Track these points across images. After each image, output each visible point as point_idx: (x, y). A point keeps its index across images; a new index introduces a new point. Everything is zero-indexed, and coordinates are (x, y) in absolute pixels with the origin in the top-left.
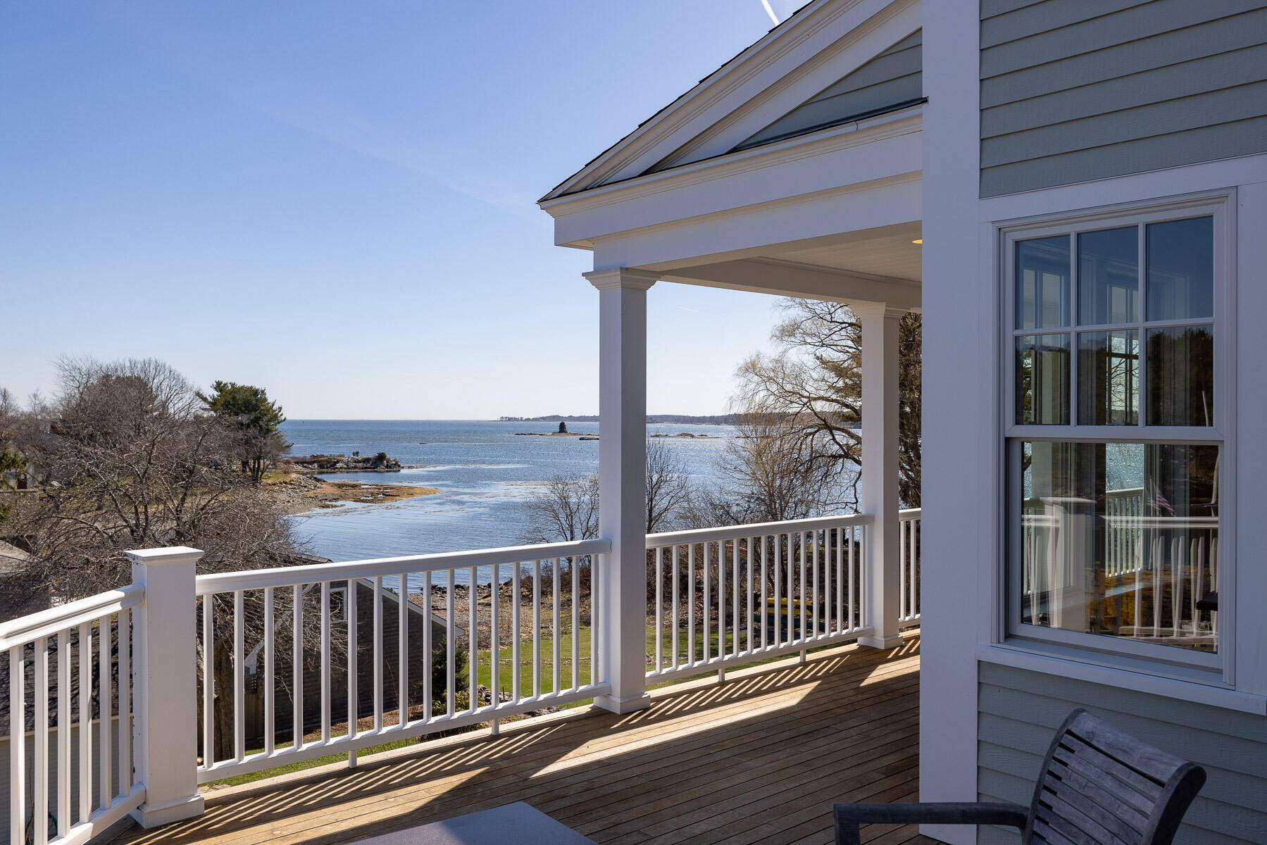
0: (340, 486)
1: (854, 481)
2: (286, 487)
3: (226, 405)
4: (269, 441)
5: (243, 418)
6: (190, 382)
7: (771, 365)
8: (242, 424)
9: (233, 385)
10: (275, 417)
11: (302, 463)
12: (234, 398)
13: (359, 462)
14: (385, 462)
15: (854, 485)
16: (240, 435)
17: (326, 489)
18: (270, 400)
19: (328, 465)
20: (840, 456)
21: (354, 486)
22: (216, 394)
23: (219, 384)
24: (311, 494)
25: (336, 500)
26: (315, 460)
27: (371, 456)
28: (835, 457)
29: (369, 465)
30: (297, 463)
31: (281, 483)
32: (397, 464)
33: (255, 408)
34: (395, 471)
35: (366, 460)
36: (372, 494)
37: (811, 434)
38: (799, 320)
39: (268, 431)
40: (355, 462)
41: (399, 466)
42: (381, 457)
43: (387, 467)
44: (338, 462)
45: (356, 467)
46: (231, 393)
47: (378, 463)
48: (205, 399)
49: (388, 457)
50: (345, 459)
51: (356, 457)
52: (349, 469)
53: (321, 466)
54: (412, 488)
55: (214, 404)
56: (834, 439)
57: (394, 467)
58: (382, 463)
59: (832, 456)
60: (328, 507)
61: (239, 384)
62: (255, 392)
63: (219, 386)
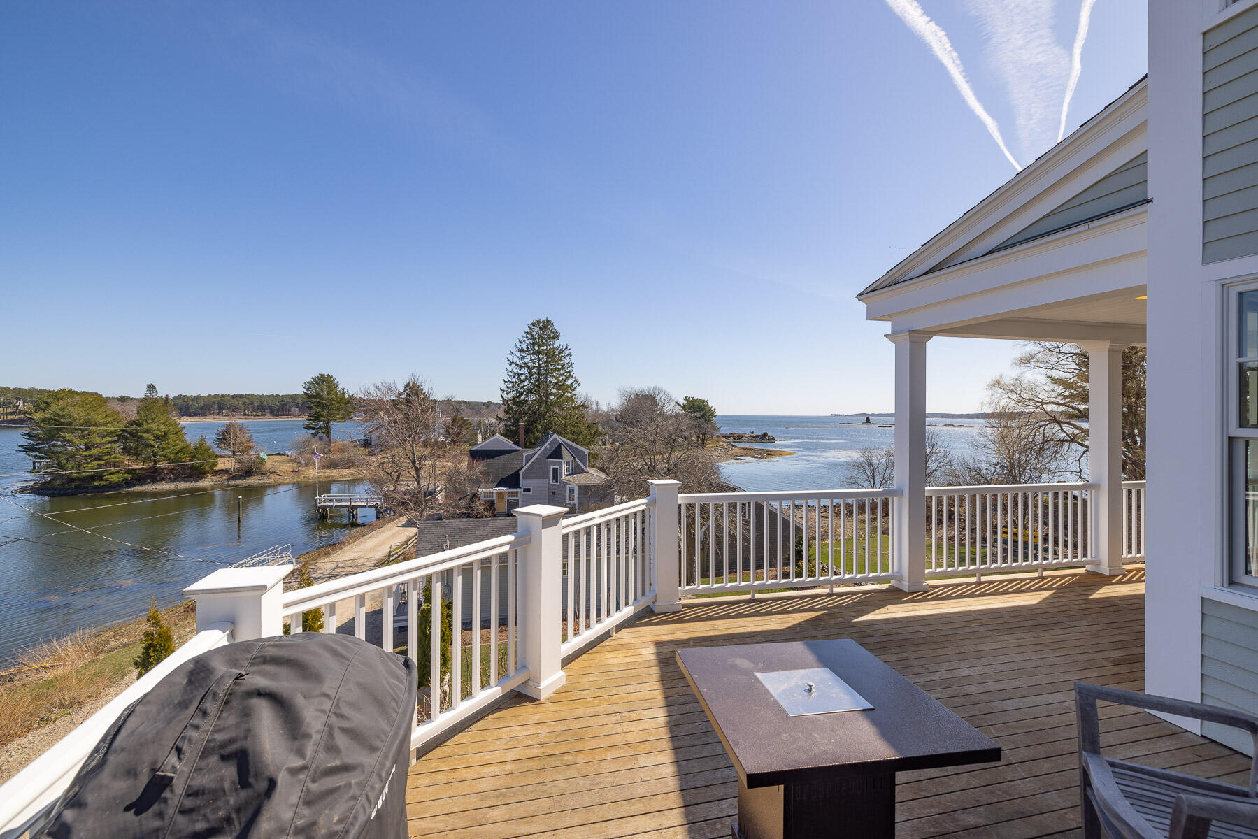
0: (744, 449)
1: (1078, 458)
2: (717, 449)
3: (690, 408)
4: (709, 426)
5: (698, 414)
6: (673, 397)
7: (1011, 382)
9: (693, 398)
10: (713, 414)
11: (725, 437)
12: (693, 405)
13: (754, 437)
14: (767, 437)
15: (1079, 460)
16: (696, 422)
17: (737, 451)
18: (710, 405)
19: (738, 438)
20: (1067, 441)
21: (751, 449)
22: (685, 402)
23: (686, 397)
24: (730, 452)
25: (742, 456)
26: (731, 435)
27: (760, 434)
28: (1063, 441)
29: (759, 439)
30: (723, 437)
31: (715, 447)
32: (773, 439)
33: (703, 409)
34: (773, 442)
35: (757, 436)
36: (760, 454)
37: (1043, 426)
38: (1033, 353)
39: (709, 421)
40: (752, 437)
41: (775, 439)
42: (765, 435)
43: (768, 440)
44: (743, 437)
45: (752, 440)
46: (691, 402)
47: (764, 438)
48: (680, 405)
49: (769, 434)
50: (747, 435)
51: (752, 434)
52: (748, 440)
53: (735, 439)
54: (780, 451)
55: (684, 407)
56: (1062, 429)
57: (772, 440)
59: (1060, 440)
60: (738, 459)
61: (695, 398)
62: (703, 402)
63: (686, 399)
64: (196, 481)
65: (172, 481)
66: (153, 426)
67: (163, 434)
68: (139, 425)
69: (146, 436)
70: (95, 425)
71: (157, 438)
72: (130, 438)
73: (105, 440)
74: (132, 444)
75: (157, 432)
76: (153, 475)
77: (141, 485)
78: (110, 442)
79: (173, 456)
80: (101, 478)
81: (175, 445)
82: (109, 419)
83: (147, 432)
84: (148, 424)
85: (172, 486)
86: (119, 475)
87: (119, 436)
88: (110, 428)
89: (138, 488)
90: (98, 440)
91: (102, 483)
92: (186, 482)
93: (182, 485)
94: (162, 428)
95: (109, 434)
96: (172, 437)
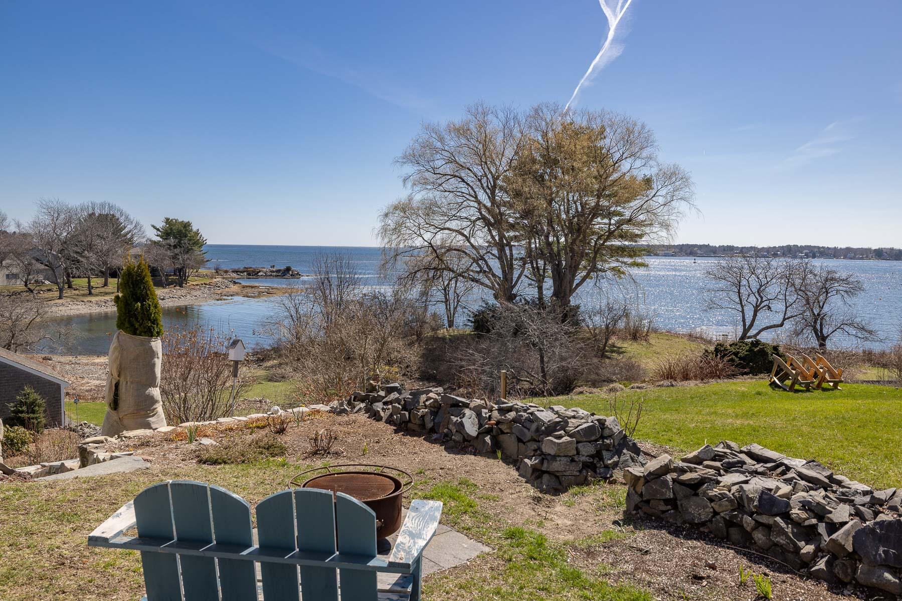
2: (205, 287)
8: (170, 245)
9: (176, 220)
10: (199, 242)
11: (237, 272)
12: (171, 229)
13: (273, 272)
14: (291, 272)
17: (234, 289)
19: (253, 273)
21: (254, 288)
22: (165, 226)
23: (167, 219)
24: (219, 292)
25: (234, 295)
26: (249, 270)
27: (282, 268)
29: (280, 274)
30: (233, 272)
31: (202, 284)
32: (298, 274)
33: (185, 235)
34: (297, 278)
35: (278, 271)
39: (191, 251)
40: (271, 272)
41: (300, 275)
42: (288, 269)
43: (292, 275)
44: (260, 272)
45: (271, 275)
46: (174, 225)
47: (286, 273)
48: (158, 230)
49: (293, 269)
50: (265, 270)
51: (271, 269)
52: (266, 276)
53: (249, 274)
55: (164, 233)
57: (296, 275)
58: (288, 273)
61: (181, 220)
63: (168, 221)
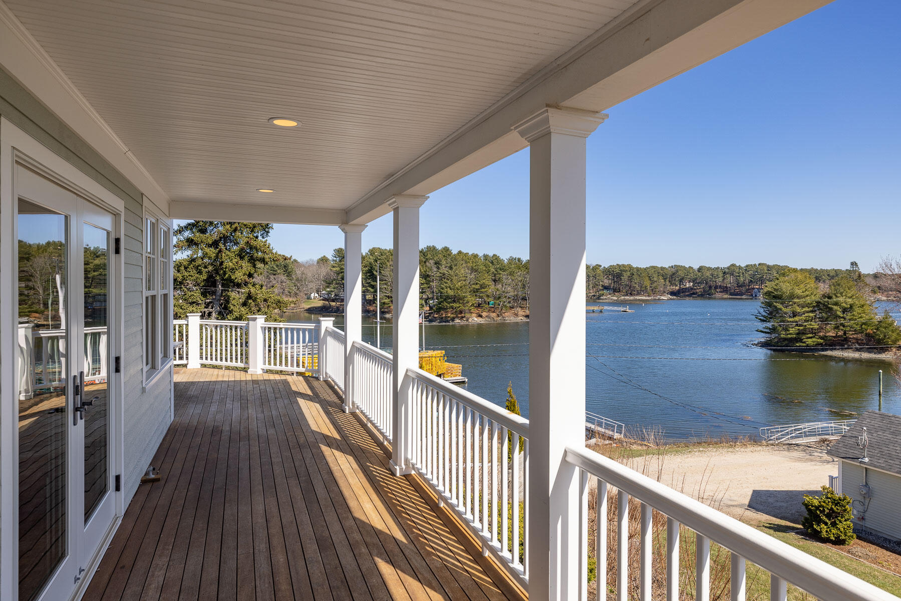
64: (880, 353)
65: (857, 350)
66: (841, 299)
67: (849, 306)
68: (830, 298)
69: (835, 307)
70: (798, 298)
71: (845, 310)
72: (824, 308)
73: (804, 309)
74: (824, 314)
75: (844, 305)
76: (842, 342)
77: (831, 350)
78: (808, 312)
79: (858, 328)
80: (801, 341)
81: (861, 317)
82: (807, 293)
83: (836, 304)
84: (837, 296)
85: (856, 355)
86: (814, 339)
87: (814, 307)
88: (808, 300)
89: (829, 353)
90: (798, 310)
91: (801, 344)
92: (870, 352)
93: (865, 355)
94: (850, 301)
95: (808, 305)
96: (857, 310)
